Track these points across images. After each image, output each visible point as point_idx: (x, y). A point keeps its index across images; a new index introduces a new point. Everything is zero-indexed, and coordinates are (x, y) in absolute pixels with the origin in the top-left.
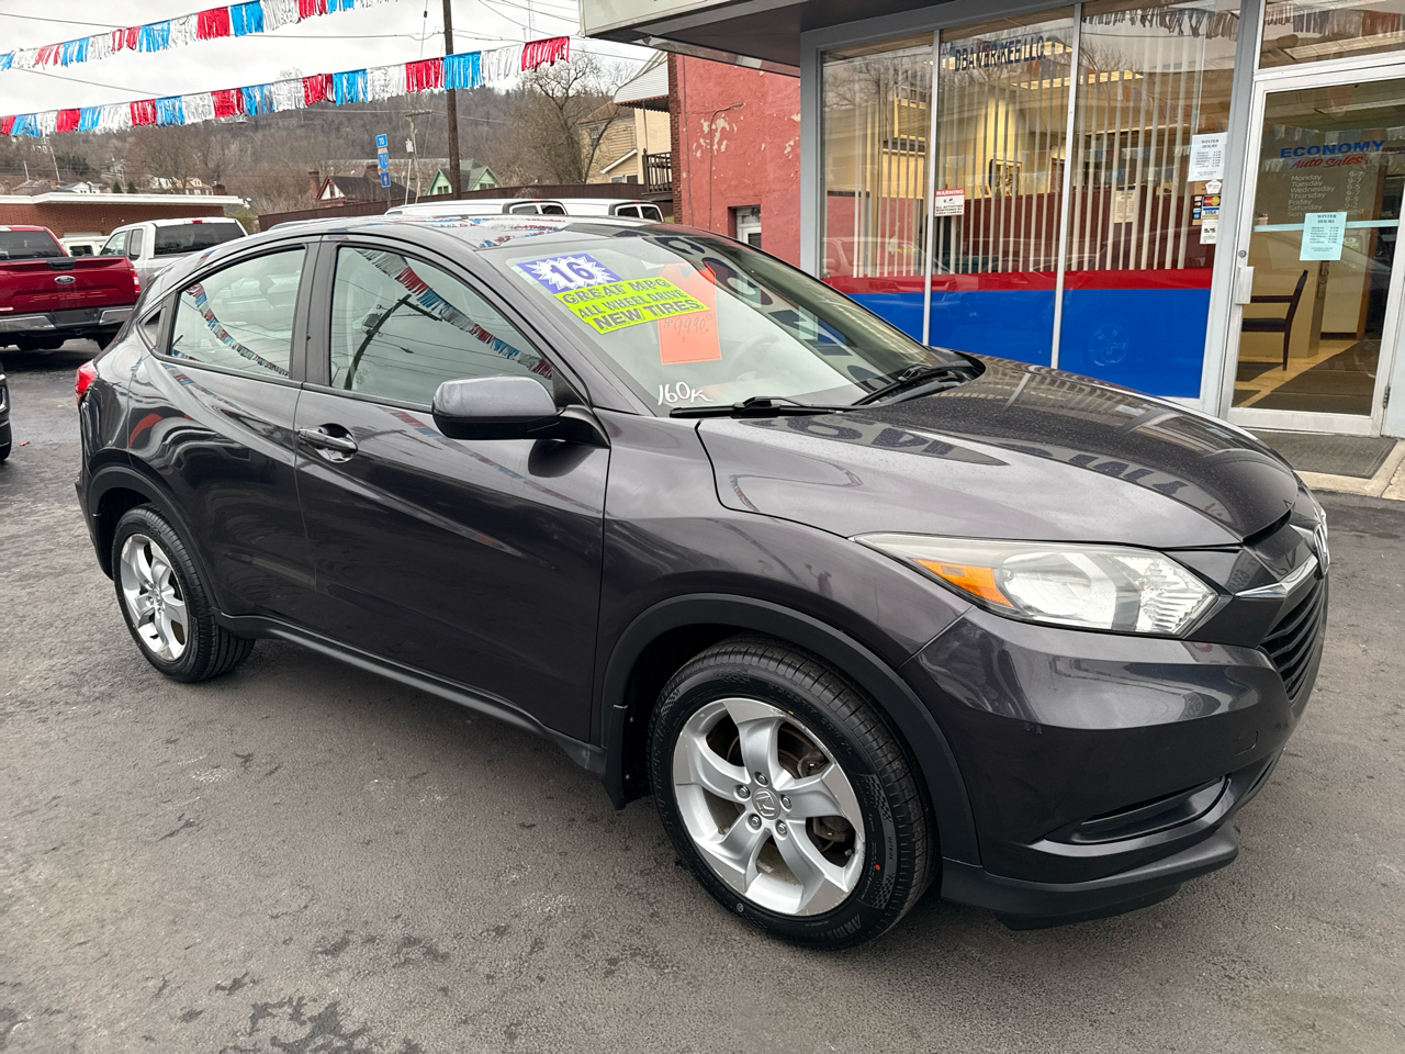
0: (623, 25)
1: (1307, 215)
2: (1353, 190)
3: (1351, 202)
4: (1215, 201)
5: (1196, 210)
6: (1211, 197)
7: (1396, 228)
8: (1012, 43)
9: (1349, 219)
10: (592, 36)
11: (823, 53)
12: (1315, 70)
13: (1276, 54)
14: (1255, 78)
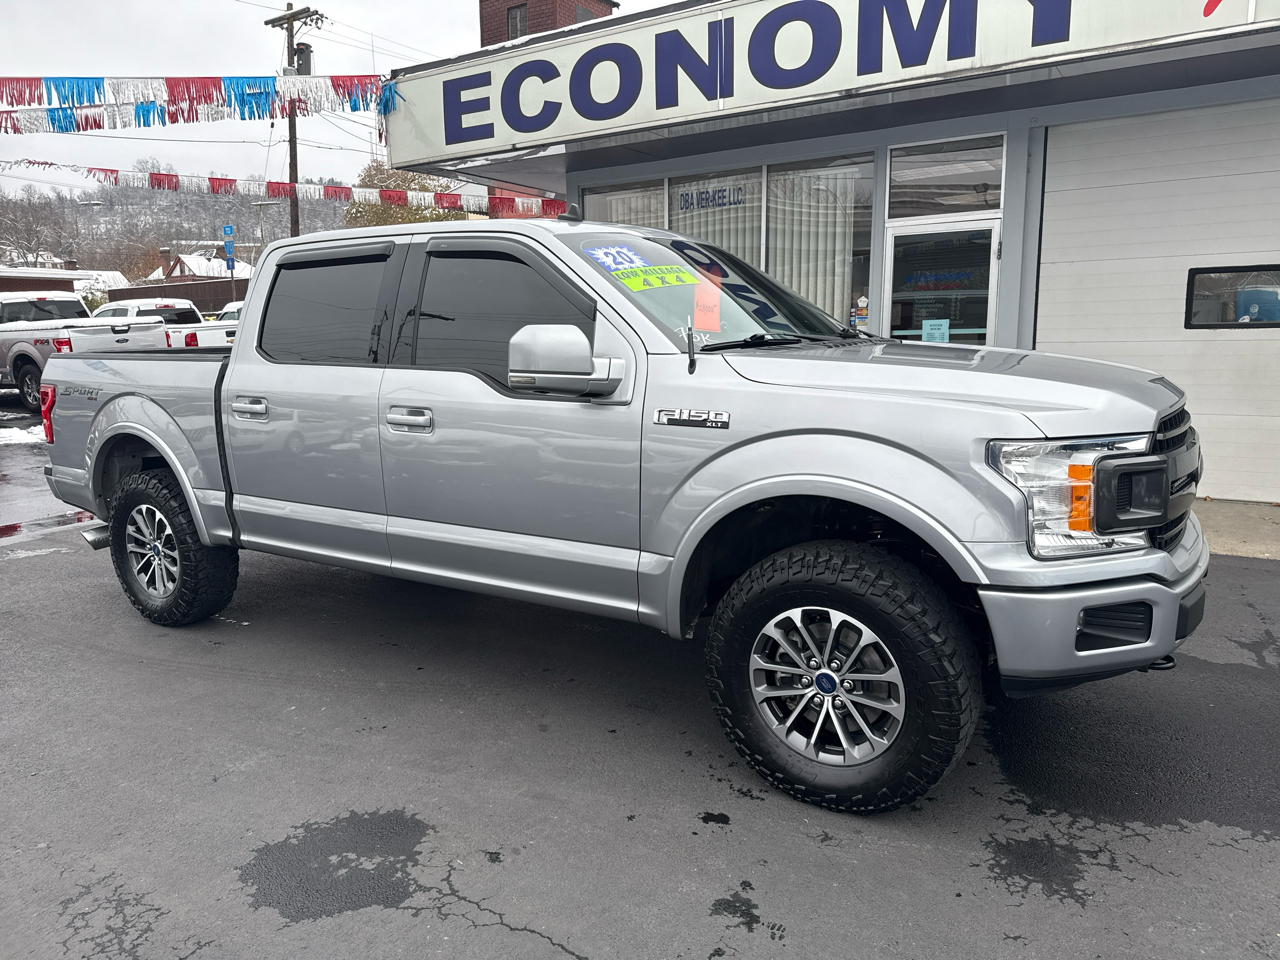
0: (421, 162)
1: (924, 322)
2: (955, 307)
3: (955, 315)
4: (864, 312)
5: (852, 319)
6: (862, 309)
7: (985, 334)
8: (720, 191)
9: (951, 326)
10: (397, 169)
11: (583, 190)
12: (925, 222)
13: (899, 209)
14: (886, 225)
